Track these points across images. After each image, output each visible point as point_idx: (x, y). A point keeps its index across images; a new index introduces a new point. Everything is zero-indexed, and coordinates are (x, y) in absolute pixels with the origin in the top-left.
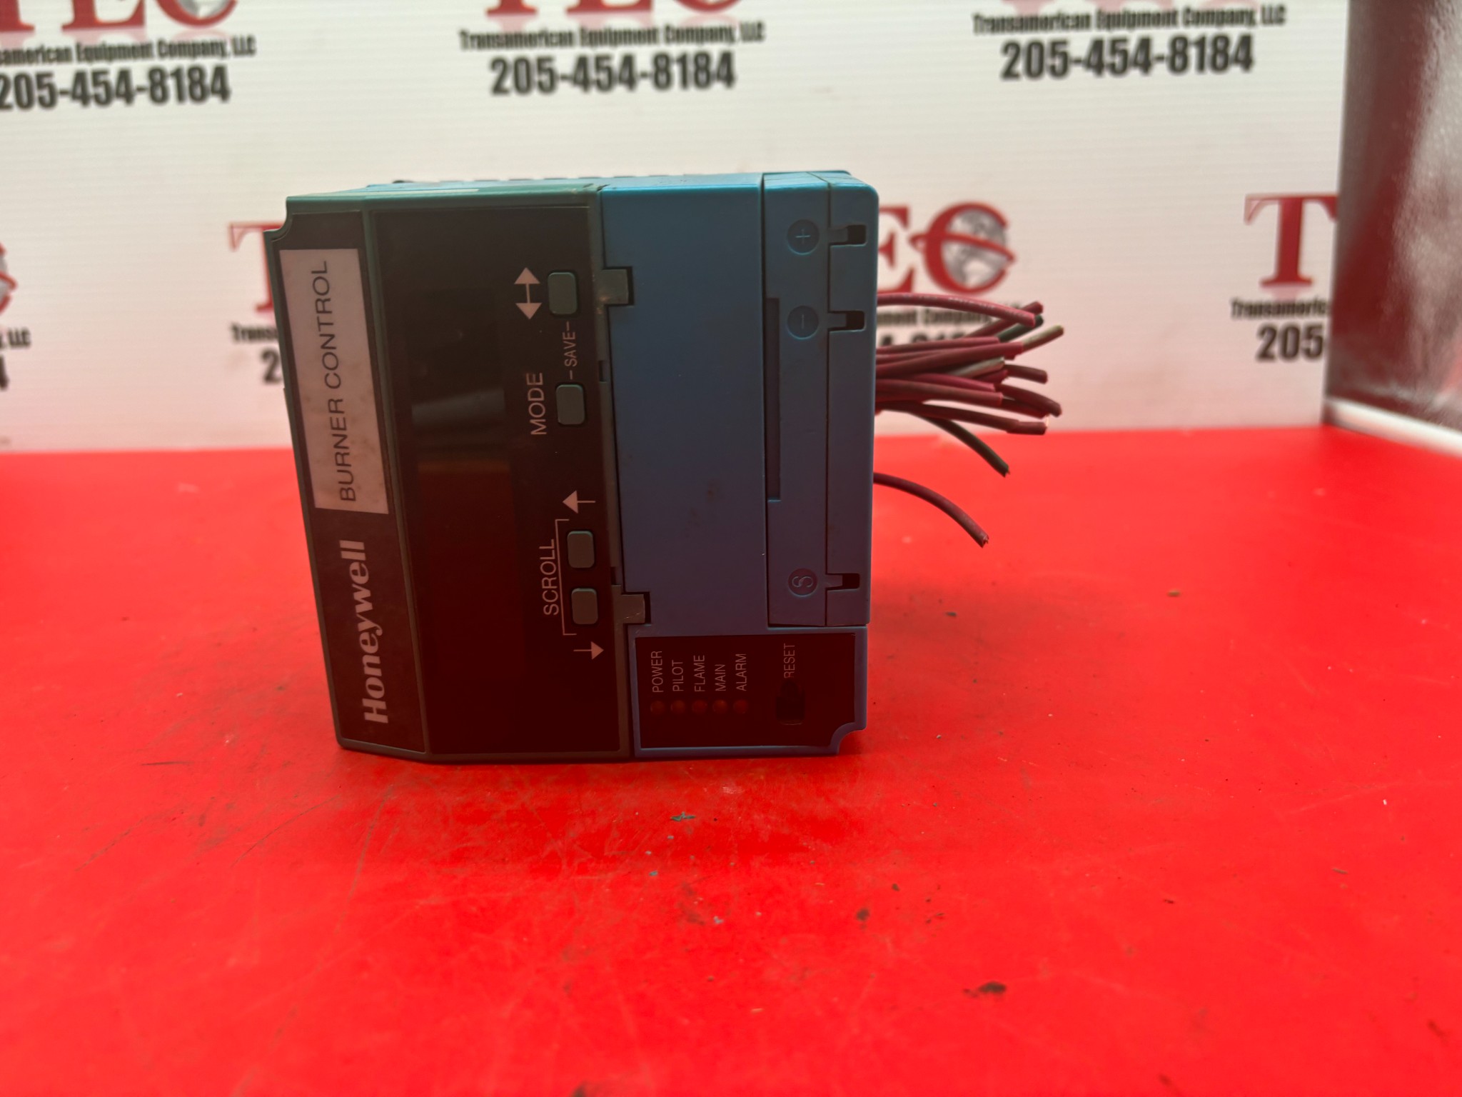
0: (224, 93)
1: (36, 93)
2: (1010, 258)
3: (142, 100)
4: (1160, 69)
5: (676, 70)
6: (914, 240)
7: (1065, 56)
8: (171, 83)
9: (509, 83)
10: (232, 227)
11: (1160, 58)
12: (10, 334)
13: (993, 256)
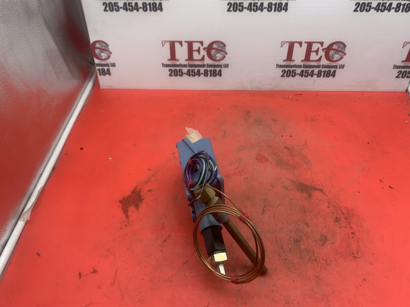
0: (161, 10)
1: (114, 8)
2: (345, 54)
3: (141, 10)
4: (393, 11)
5: (273, 7)
6: (323, 50)
7: (370, 6)
8: (148, 6)
9: (232, 9)
10: (162, 41)
11: (393, 8)
12: (111, 64)
13: (341, 54)
